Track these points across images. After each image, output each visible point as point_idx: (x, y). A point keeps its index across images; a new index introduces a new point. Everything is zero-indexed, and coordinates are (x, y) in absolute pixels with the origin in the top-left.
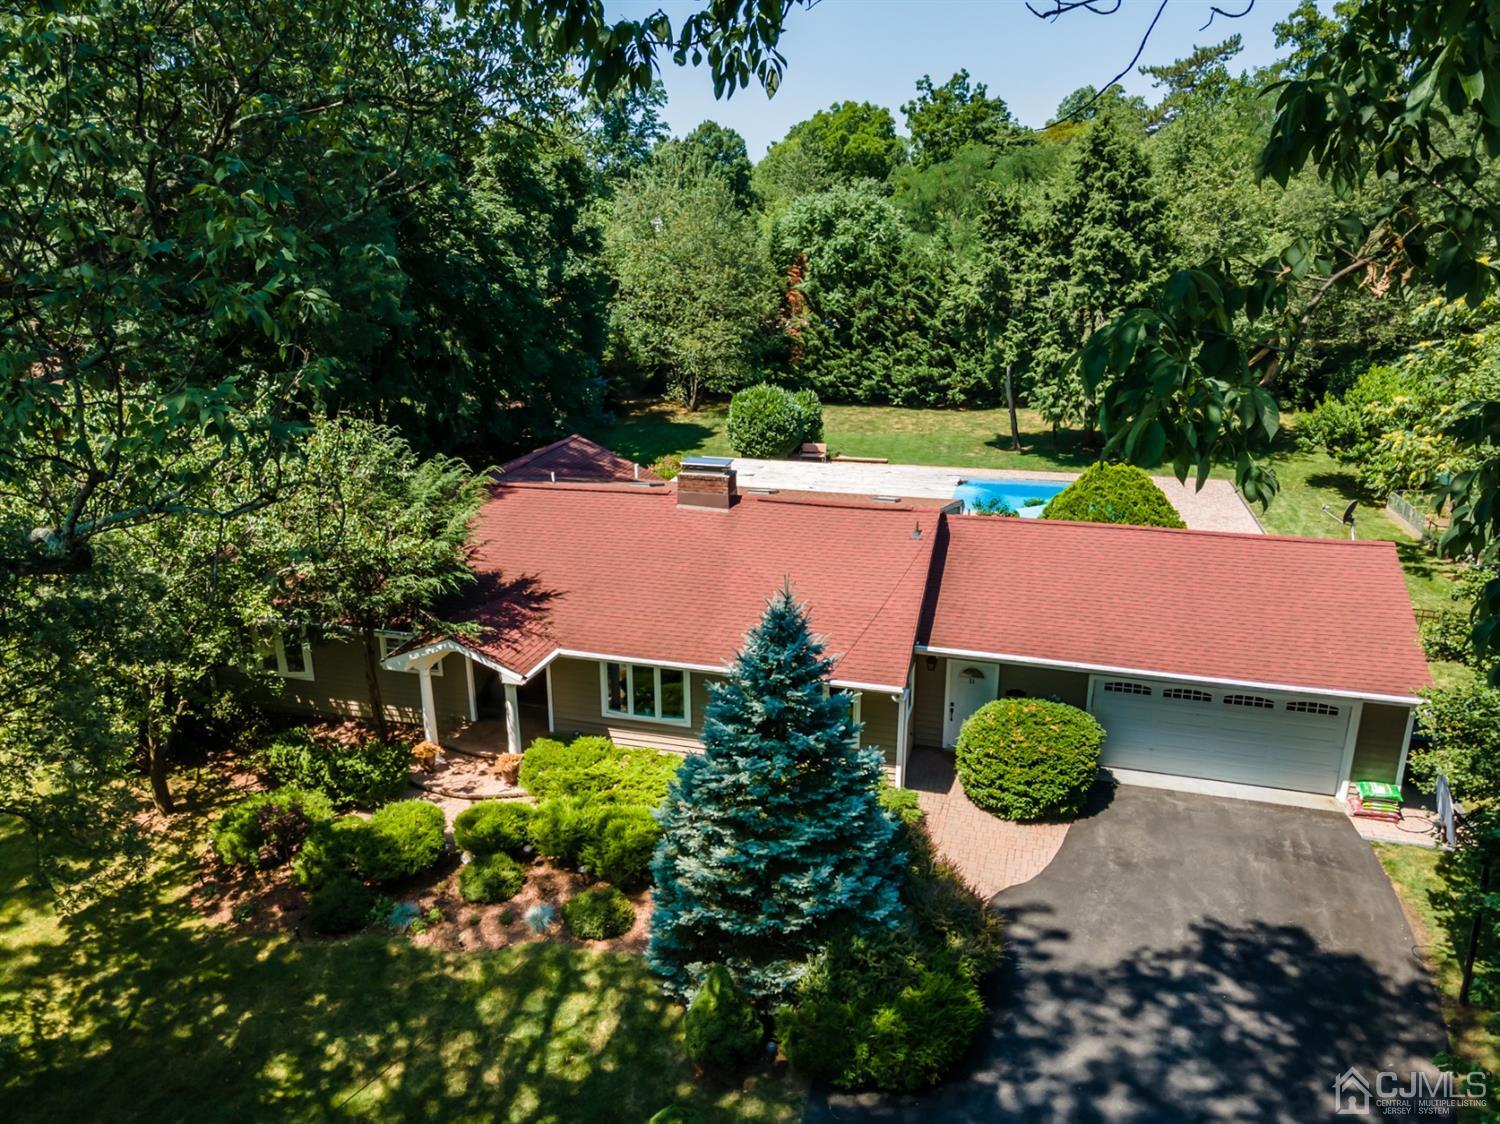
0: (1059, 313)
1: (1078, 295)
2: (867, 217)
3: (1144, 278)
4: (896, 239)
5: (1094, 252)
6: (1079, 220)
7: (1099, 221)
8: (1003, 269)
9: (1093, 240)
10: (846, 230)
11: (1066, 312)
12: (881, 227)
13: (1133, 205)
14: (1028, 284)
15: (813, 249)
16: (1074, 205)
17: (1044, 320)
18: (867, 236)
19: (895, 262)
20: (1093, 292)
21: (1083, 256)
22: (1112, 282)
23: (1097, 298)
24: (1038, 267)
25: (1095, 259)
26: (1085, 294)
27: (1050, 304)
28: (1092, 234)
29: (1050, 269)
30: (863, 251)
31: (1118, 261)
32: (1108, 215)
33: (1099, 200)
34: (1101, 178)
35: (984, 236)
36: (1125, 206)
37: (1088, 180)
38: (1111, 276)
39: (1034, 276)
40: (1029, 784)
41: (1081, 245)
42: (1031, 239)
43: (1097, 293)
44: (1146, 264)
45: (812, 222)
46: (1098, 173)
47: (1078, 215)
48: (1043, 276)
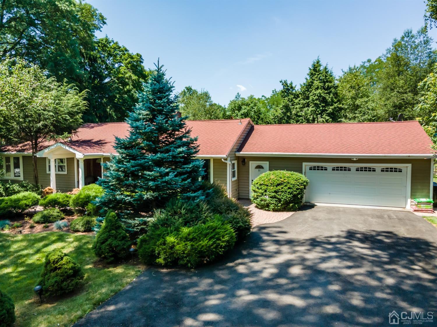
0: (307, 117)
1: (312, 111)
2: (251, 105)
3: (332, 105)
4: (260, 111)
5: (316, 97)
6: (311, 89)
7: (317, 89)
8: (288, 105)
9: (315, 94)
10: (245, 109)
11: (309, 116)
12: (256, 108)
13: (327, 84)
14: (296, 108)
15: (235, 115)
16: (309, 85)
17: (302, 119)
18: (251, 110)
19: (259, 117)
20: (316, 109)
21: (313, 98)
22: (323, 106)
23: (318, 111)
24: (299, 104)
25: (316, 100)
26: (314, 110)
27: (303, 114)
28: (315, 92)
29: (303, 104)
30: (250, 114)
31: (324, 100)
32: (320, 87)
33: (316, 83)
34: (317, 77)
35: (282, 96)
36: (325, 84)
37: (313, 78)
38: (322, 105)
39: (298, 106)
40: (276, 192)
41: (312, 95)
42: (297, 96)
43: (318, 110)
44: (332, 101)
45: (235, 107)
46: (316, 76)
47: (310, 88)
48: (301, 106)
